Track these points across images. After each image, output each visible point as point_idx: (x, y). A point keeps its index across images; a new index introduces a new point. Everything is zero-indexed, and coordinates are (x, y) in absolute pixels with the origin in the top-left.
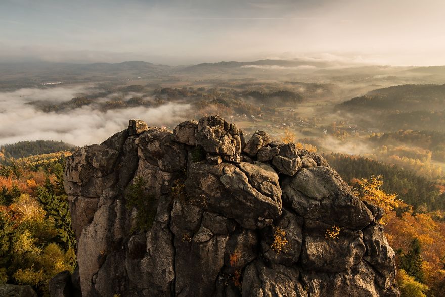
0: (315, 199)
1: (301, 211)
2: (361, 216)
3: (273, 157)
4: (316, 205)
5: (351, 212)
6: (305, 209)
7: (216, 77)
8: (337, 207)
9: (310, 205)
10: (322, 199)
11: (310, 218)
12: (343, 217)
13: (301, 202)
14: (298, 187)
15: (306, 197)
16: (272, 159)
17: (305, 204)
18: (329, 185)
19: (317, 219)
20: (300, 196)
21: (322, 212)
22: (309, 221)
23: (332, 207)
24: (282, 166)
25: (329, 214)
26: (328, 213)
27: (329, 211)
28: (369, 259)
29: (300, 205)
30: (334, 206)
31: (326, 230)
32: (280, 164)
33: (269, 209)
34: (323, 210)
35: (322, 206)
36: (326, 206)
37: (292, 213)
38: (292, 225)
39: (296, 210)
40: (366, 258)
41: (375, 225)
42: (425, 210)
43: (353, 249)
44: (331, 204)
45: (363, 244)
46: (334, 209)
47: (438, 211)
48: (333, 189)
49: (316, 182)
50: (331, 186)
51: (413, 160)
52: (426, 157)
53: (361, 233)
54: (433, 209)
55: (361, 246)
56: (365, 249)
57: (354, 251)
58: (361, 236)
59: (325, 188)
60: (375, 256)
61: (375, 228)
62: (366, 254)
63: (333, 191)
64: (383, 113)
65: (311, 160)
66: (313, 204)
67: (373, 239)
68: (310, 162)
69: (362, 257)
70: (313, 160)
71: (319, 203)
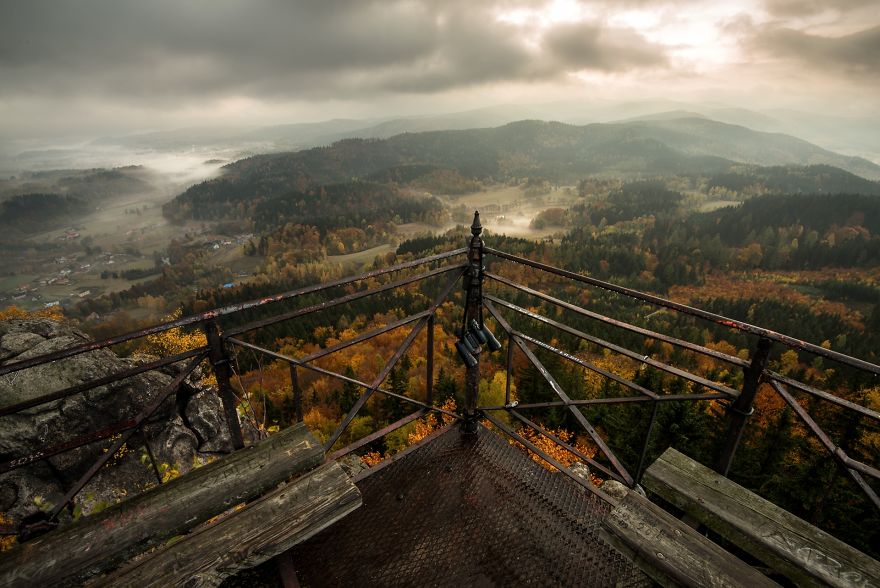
2: (152, 393)
4: (52, 422)
5: (129, 396)
6: (34, 441)
8: (98, 401)
9: (39, 428)
12: (122, 411)
13: (18, 434)
17: (26, 432)
20: (14, 423)
21: (76, 426)
23: (87, 406)
25: (92, 422)
26: (88, 421)
27: (89, 417)
28: (208, 446)
29: (19, 440)
30: (91, 404)
34: (76, 422)
35: (69, 416)
36: (76, 411)
38: (25, 489)
40: (203, 449)
41: (198, 391)
42: (346, 324)
43: (171, 450)
44: (84, 403)
45: (187, 431)
46: (96, 408)
47: (358, 318)
48: (77, 373)
49: (40, 376)
50: (73, 369)
51: (310, 266)
52: (321, 254)
53: (175, 418)
54: (353, 318)
55: (181, 437)
56: (194, 436)
57: (176, 451)
58: (179, 421)
59: (61, 379)
60: (215, 437)
61: (199, 396)
62: (202, 442)
63: (78, 377)
64: (246, 207)
65: (27, 336)
66: (43, 423)
67: (201, 414)
68: (27, 341)
69: (194, 452)
70: (33, 335)
71: (58, 414)
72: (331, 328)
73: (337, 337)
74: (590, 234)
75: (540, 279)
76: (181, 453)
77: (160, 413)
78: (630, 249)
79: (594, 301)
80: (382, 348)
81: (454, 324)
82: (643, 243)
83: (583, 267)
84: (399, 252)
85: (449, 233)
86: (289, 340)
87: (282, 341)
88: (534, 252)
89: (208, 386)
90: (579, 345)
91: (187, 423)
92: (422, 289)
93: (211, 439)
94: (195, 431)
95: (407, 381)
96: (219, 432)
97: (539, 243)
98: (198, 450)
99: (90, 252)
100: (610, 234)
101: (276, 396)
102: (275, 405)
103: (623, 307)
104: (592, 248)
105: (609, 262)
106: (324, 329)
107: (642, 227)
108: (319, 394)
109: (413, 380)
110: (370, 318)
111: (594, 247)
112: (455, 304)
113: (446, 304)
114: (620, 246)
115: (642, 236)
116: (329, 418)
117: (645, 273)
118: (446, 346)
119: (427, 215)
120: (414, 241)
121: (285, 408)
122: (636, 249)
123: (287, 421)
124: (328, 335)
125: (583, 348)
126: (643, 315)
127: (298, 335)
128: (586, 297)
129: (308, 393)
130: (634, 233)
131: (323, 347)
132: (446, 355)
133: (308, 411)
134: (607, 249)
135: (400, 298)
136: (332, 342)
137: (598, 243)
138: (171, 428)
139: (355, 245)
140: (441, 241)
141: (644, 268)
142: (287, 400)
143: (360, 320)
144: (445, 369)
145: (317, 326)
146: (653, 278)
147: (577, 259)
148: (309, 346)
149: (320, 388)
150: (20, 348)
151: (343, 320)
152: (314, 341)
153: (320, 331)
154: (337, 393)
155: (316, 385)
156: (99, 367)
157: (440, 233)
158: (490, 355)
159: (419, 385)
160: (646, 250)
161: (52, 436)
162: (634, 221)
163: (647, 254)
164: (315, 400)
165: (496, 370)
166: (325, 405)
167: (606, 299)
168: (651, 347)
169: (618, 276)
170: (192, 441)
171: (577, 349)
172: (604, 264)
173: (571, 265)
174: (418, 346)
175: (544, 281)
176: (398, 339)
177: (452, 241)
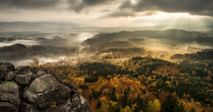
0: (40, 92)
1: (34, 101)
2: (65, 92)
3: (15, 76)
4: (41, 96)
5: (59, 92)
6: (36, 100)
7: (13, 30)
9: (38, 96)
10: (44, 91)
11: (40, 103)
12: (57, 96)
13: (33, 97)
14: (32, 89)
15: (36, 93)
16: (15, 77)
17: (35, 97)
18: (48, 83)
19: (44, 102)
20: (33, 94)
21: (46, 98)
22: (40, 105)
23: (49, 93)
24: (21, 80)
26: (49, 97)
28: (75, 109)
29: (33, 98)
31: (50, 105)
32: (20, 79)
33: (7, 109)
34: (46, 97)
35: (45, 95)
36: (47, 94)
37: (30, 104)
38: (31, 110)
39: (31, 102)
40: (73, 109)
41: (76, 93)
42: (115, 76)
43: (66, 108)
44: (49, 92)
45: (71, 103)
46: (51, 94)
47: (118, 75)
48: (49, 84)
49: (42, 83)
50: (49, 83)
51: (109, 60)
52: (112, 57)
53: (69, 99)
54: (117, 75)
55: (69, 105)
56: (72, 105)
57: (67, 109)
58: (69, 100)
59: (46, 85)
60: (77, 106)
61: (76, 94)
62: (74, 107)
63: (49, 85)
64: (98, 44)
65: (43, 72)
66: (39, 96)
67: (75, 99)
68: (42, 73)
69: (71, 109)
70: (44, 72)
71: (42, 94)
72: (112, 76)
73: (113, 79)
74: (190, 63)
75: (172, 73)
76: (68, 109)
77: (65, 98)
78: (203, 69)
79: (189, 83)
80: (123, 84)
81: (144, 82)
82: (207, 67)
83: (186, 72)
84: (131, 60)
85: (146, 56)
86: (101, 77)
87: (100, 77)
88: (171, 65)
89: (78, 92)
90: (183, 95)
91: (71, 101)
92: (136, 70)
93: (76, 107)
94: (72, 104)
95: (129, 95)
96: (78, 105)
97: (173, 63)
98: (72, 109)
99: (66, 50)
100: (197, 63)
101: (96, 90)
102: (95, 93)
103: (199, 87)
104: (190, 67)
105: (195, 72)
106: (110, 76)
107: (208, 63)
108: (106, 93)
109: (130, 95)
110: (121, 75)
111: (191, 66)
112: (145, 76)
113: (142, 75)
114: (199, 68)
115: (207, 65)
116: (107, 100)
117: (208, 77)
118: (141, 87)
119: (141, 51)
120: (136, 57)
121: (97, 94)
122: (205, 69)
123: (97, 98)
124: (110, 77)
125: (184, 97)
126: (206, 90)
127: (104, 76)
128: (187, 81)
129: (104, 92)
130: (205, 64)
131: (109, 80)
132: (140, 90)
133: (102, 97)
134: (195, 68)
135: (130, 72)
136: (111, 80)
137: (192, 65)
138: (67, 102)
139: (121, 56)
140: (143, 58)
141: (207, 75)
142: (98, 92)
143: (119, 75)
144: (140, 94)
145: (108, 75)
146: (210, 79)
147: (185, 69)
148: (106, 79)
149: (106, 91)
150: (40, 75)
151: (115, 75)
152: (107, 78)
153: (109, 76)
154: (110, 93)
155: (105, 90)
156: (54, 84)
157: (143, 56)
158: (154, 93)
159: (132, 97)
160: (209, 70)
161: (40, 99)
162: (205, 61)
163: (209, 71)
164: (105, 94)
165: (155, 98)
166: (107, 96)
167: (193, 83)
168: (208, 101)
169: (198, 77)
170: (71, 106)
171: (182, 97)
172: (194, 72)
173: (182, 71)
174: (133, 85)
175: (173, 74)
176: (128, 82)
177: (146, 59)
